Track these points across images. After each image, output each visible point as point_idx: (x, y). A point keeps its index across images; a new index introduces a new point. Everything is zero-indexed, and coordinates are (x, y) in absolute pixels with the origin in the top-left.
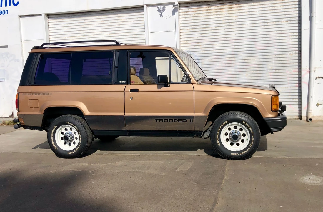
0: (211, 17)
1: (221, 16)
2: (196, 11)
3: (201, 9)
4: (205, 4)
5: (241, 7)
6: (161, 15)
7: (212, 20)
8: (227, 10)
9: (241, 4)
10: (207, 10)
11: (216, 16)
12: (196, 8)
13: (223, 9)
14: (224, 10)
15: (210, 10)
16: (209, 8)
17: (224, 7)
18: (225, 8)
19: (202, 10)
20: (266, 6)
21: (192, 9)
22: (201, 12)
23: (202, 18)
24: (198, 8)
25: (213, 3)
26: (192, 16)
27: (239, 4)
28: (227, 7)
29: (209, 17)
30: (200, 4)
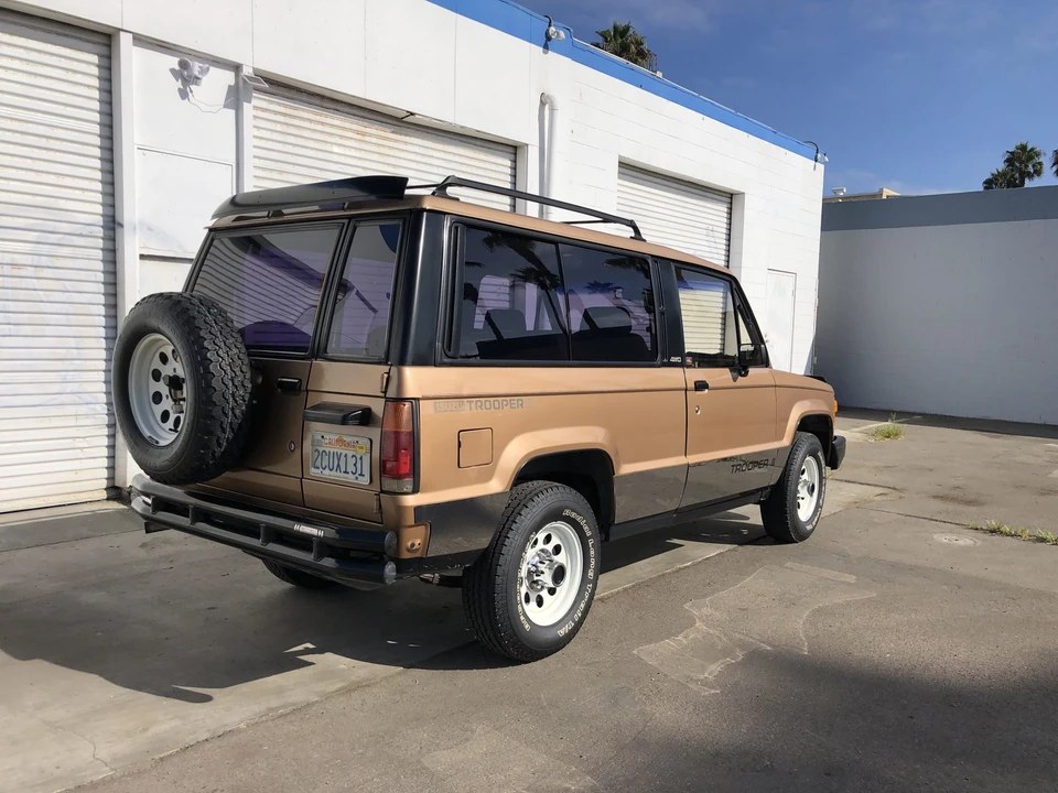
0: (336, 149)
1: (358, 154)
2: (290, 116)
3: (306, 115)
4: (318, 102)
5: (406, 143)
6: (184, 94)
7: (335, 158)
8: (374, 140)
9: (406, 135)
10: (323, 124)
11: (348, 152)
12: (291, 107)
13: (364, 134)
14: (367, 139)
15: (332, 125)
16: (329, 121)
17: (368, 130)
18: (371, 135)
19: (310, 121)
20: (457, 159)
21: (279, 104)
22: (307, 124)
23: (311, 144)
24: (296, 109)
25: (339, 108)
26: (279, 127)
27: (401, 134)
28: (373, 131)
29: (328, 147)
30: (305, 98)
